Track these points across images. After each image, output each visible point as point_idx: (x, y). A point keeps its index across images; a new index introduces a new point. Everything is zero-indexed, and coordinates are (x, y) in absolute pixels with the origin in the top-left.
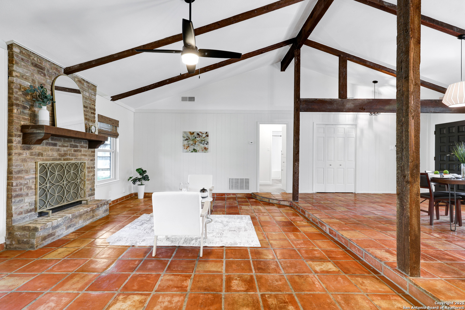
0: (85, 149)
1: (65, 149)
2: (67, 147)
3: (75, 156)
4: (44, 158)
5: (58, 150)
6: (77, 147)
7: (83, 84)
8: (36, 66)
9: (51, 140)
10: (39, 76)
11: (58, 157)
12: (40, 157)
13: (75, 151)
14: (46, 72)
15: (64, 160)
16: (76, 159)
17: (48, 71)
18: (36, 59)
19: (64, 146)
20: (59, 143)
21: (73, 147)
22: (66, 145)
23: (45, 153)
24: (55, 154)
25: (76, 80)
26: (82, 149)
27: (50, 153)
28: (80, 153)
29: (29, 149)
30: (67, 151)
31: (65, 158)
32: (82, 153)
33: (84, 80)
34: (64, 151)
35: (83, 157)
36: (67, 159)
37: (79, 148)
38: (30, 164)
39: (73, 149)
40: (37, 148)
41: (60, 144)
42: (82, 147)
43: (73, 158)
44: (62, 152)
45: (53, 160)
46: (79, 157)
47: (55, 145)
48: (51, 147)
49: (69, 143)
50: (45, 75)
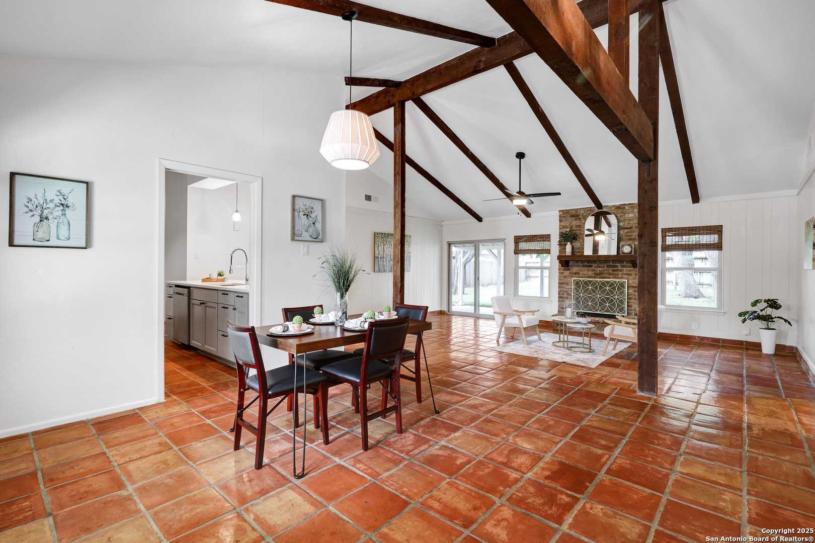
0: (628, 268)
1: (601, 269)
2: (604, 267)
3: (614, 275)
4: (580, 276)
5: (593, 270)
6: (617, 267)
7: (624, 208)
8: (573, 216)
9: (587, 263)
10: (576, 221)
11: (593, 276)
12: (577, 275)
13: (613, 270)
14: (581, 217)
15: (600, 278)
16: (615, 277)
17: (583, 215)
18: (573, 212)
19: (600, 267)
20: (594, 265)
21: (611, 267)
22: (601, 266)
23: (581, 273)
24: (590, 273)
25: (613, 208)
26: (624, 269)
27: (586, 272)
28: (620, 273)
29: (568, 270)
30: (604, 270)
31: (600, 276)
32: (624, 272)
33: (624, 204)
34: (600, 271)
35: (626, 276)
36: (603, 278)
37: (619, 268)
38: (569, 279)
39: (611, 269)
40: (575, 269)
41: (596, 266)
42: (623, 266)
43: (611, 276)
44: (598, 272)
45: (588, 277)
46: (620, 276)
47: (591, 266)
48: (586, 268)
49: (606, 265)
50: (580, 219)
